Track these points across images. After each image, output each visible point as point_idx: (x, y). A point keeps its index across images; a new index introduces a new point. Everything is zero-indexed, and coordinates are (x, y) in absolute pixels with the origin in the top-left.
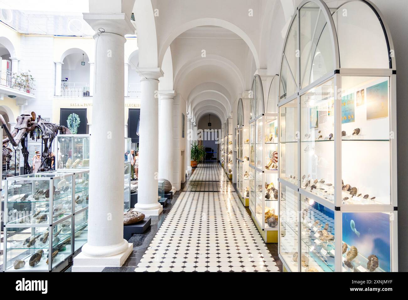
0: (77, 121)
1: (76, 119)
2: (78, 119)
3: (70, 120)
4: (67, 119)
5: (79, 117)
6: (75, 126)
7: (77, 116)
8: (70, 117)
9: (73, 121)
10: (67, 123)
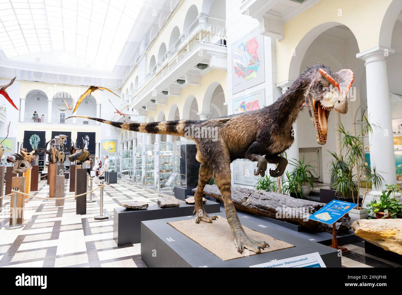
0: (37, 140)
1: (37, 139)
2: (39, 139)
3: (32, 139)
4: (30, 138)
5: (40, 137)
6: (36, 143)
7: (38, 137)
8: (32, 137)
9: (35, 140)
10: (29, 141)
